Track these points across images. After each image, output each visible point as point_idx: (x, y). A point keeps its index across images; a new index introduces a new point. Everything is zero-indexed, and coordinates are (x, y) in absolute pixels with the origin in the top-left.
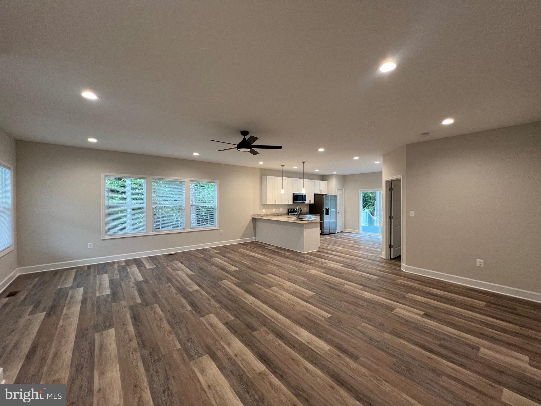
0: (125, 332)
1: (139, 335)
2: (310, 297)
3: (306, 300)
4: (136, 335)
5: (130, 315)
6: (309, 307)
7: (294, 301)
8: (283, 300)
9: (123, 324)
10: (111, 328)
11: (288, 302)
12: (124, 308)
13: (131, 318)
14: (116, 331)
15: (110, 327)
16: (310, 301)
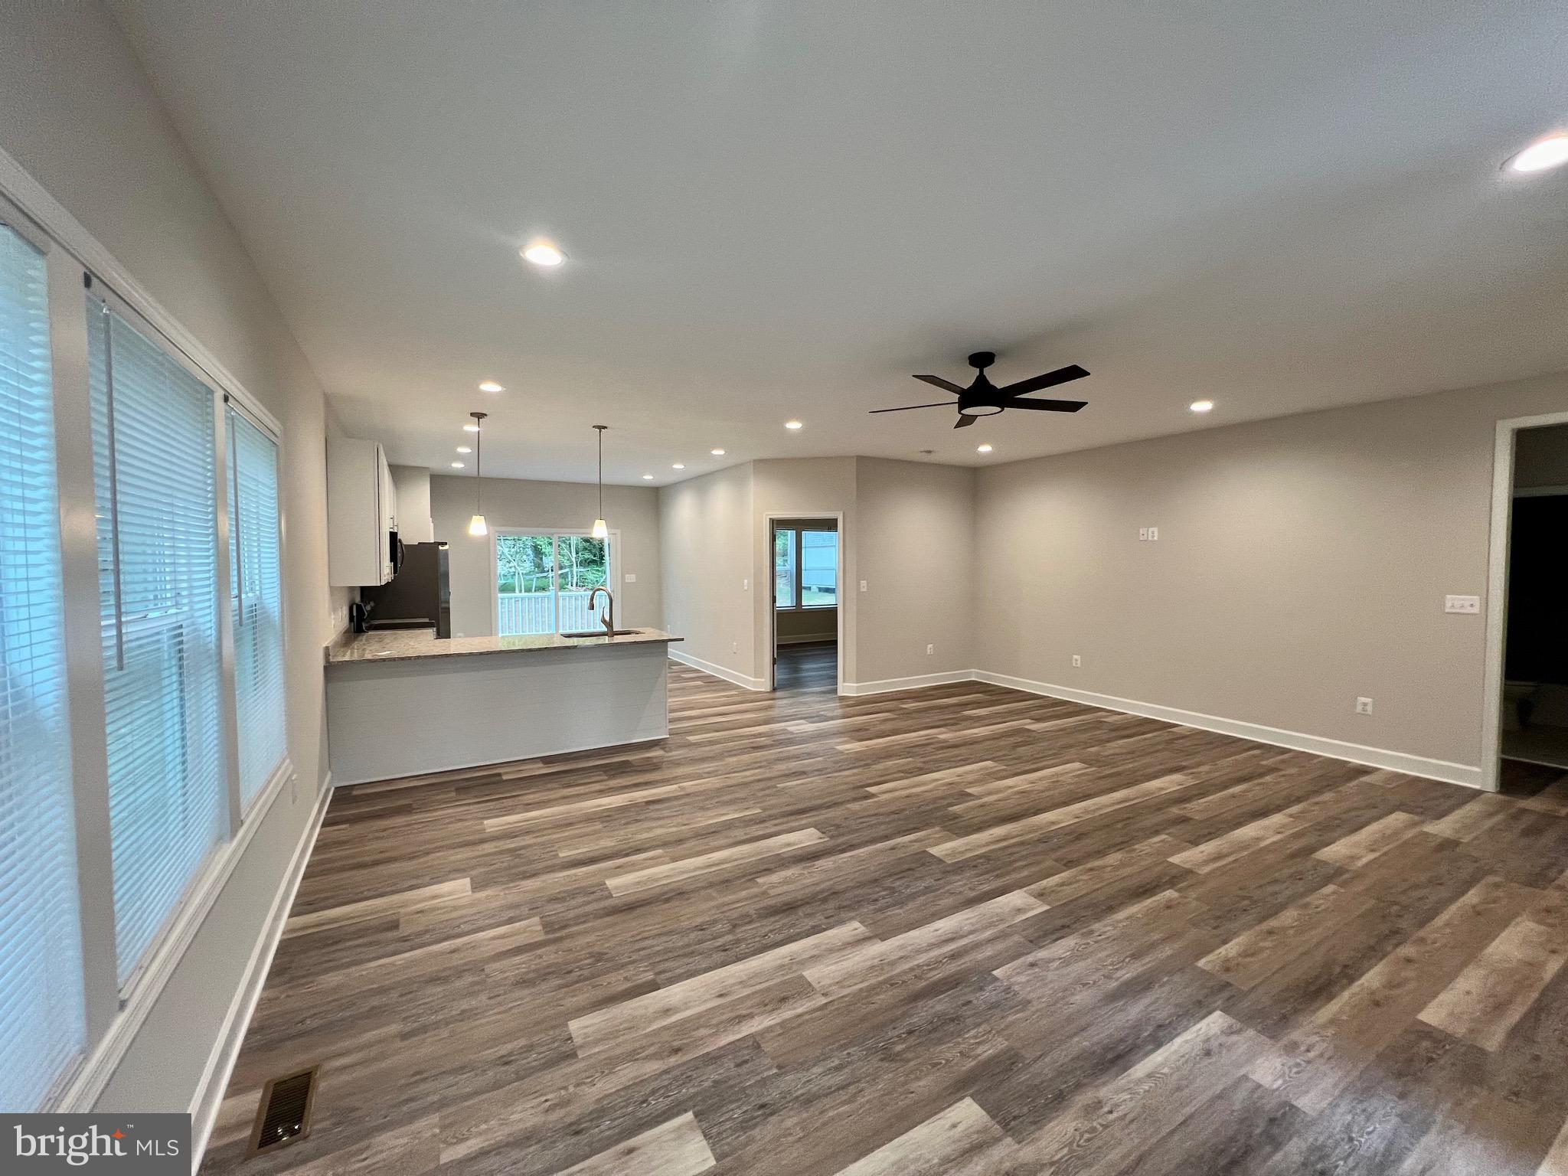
0: (1399, 985)
1: (1373, 952)
4: (1381, 959)
5: (1318, 1009)
9: (1377, 1004)
10: (1427, 1025)
12: (1303, 1048)
13: (1331, 997)
14: (1421, 1007)
15: (1427, 1032)
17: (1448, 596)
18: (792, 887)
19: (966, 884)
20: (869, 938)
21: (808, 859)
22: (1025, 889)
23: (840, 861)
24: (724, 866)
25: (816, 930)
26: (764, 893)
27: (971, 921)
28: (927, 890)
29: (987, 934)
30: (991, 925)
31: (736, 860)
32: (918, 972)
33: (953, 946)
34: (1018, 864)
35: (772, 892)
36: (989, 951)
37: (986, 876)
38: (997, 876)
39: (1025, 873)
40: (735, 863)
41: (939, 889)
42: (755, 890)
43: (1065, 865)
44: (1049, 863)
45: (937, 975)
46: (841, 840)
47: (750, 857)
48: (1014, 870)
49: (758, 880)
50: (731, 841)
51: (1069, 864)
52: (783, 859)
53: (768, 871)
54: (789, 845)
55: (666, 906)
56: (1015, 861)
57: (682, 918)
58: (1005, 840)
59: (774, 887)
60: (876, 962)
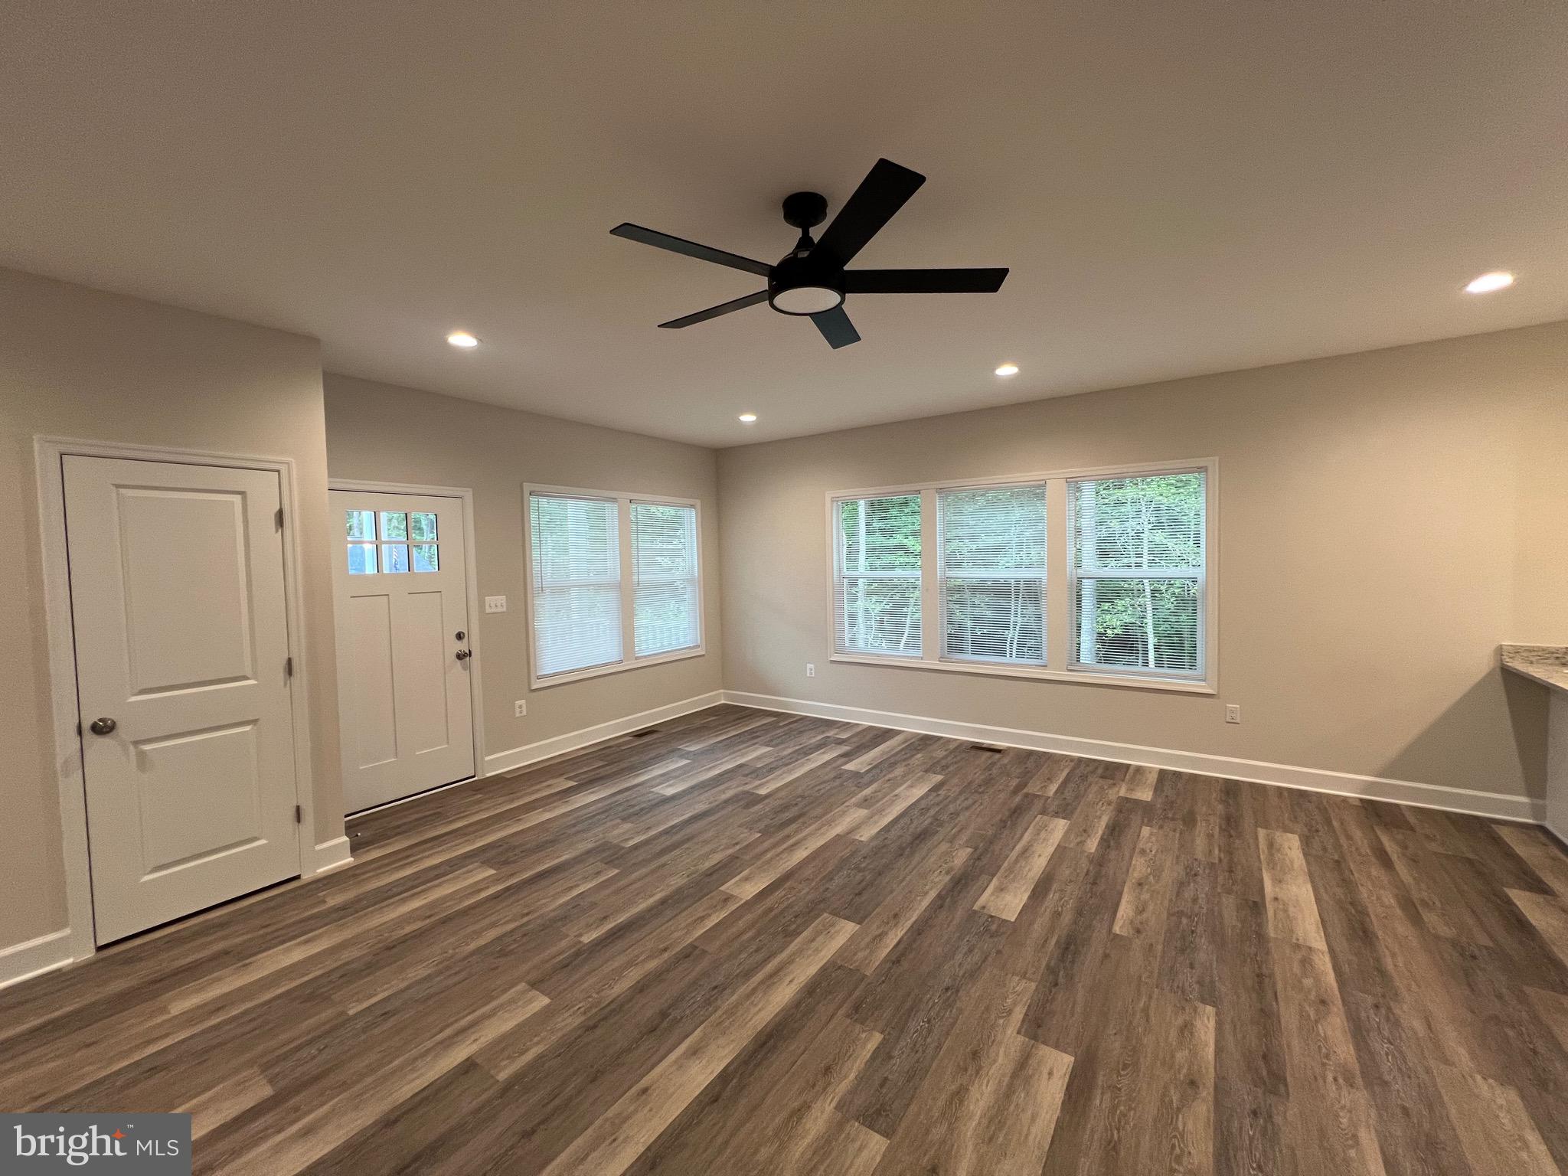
19: (799, 891)
20: (848, 834)
22: (742, 902)
25: (887, 829)
27: (784, 861)
28: (829, 878)
29: (769, 855)
30: (769, 862)
32: (805, 825)
33: (791, 842)
34: (750, 934)
36: (767, 844)
37: (782, 906)
38: (771, 909)
39: (741, 923)
41: (821, 880)
43: (696, 948)
44: (712, 947)
45: (794, 826)
48: (752, 925)
51: (690, 953)
56: (754, 938)
58: (771, 976)
60: (833, 824)
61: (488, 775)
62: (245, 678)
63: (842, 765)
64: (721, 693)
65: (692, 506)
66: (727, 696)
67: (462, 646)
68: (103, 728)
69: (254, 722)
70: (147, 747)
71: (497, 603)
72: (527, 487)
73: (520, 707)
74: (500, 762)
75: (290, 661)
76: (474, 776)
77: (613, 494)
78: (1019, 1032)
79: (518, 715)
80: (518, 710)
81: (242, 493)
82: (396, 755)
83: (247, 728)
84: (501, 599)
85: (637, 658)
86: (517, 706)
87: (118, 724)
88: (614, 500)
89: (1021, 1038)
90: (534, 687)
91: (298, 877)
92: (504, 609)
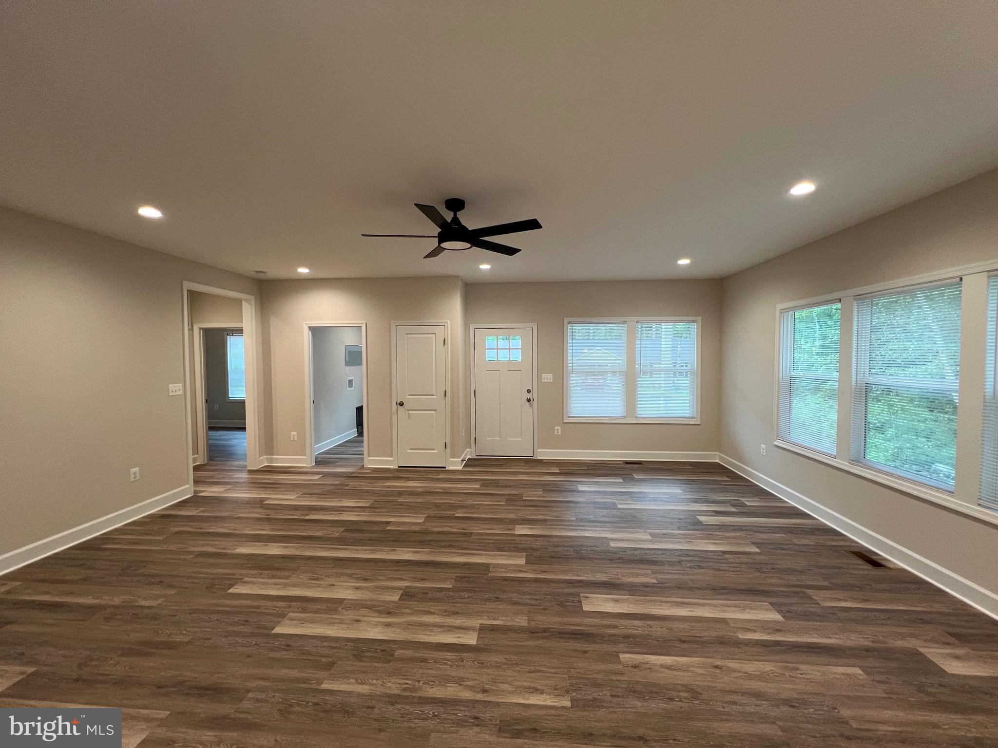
2: (283, 616)
3: (293, 601)
6: (278, 589)
7: (319, 586)
8: (345, 578)
11: (332, 581)
16: (281, 604)
17: (170, 385)
18: (635, 571)
21: (610, 584)
23: (589, 575)
24: (678, 600)
26: (654, 573)
31: (666, 602)
35: (650, 572)
40: (669, 599)
42: (660, 576)
46: (572, 590)
47: (655, 601)
49: (655, 581)
50: (667, 624)
52: (629, 591)
53: (645, 585)
54: (617, 601)
55: (726, 585)
57: (712, 575)
59: (647, 574)
61: (539, 458)
62: (434, 395)
63: (697, 515)
64: (716, 455)
65: (694, 322)
66: (720, 457)
67: (530, 396)
68: (402, 404)
69: (435, 410)
70: (410, 412)
71: (547, 377)
72: (566, 320)
73: (558, 430)
74: (545, 454)
75: (445, 391)
76: (533, 457)
77: (624, 319)
78: (480, 624)
79: (556, 433)
80: (556, 431)
81: (435, 334)
82: (500, 438)
83: (434, 412)
84: (550, 376)
85: (636, 417)
86: (556, 429)
87: (404, 404)
88: (624, 322)
89: (479, 625)
90: (565, 422)
91: (445, 467)
92: (551, 381)
